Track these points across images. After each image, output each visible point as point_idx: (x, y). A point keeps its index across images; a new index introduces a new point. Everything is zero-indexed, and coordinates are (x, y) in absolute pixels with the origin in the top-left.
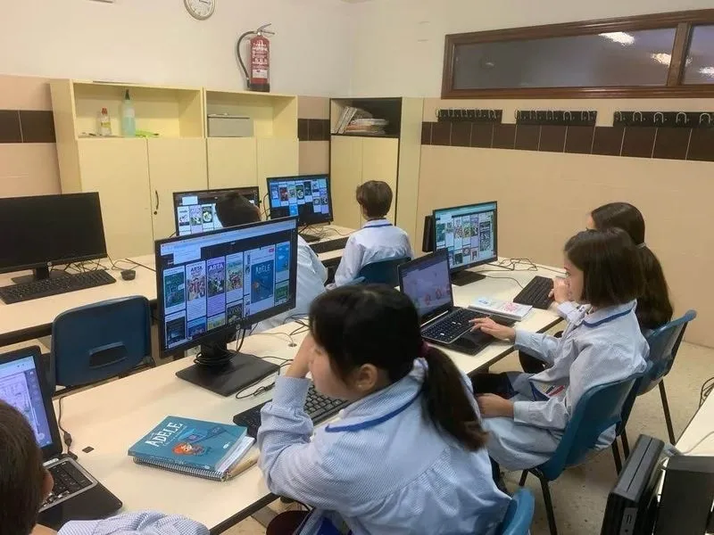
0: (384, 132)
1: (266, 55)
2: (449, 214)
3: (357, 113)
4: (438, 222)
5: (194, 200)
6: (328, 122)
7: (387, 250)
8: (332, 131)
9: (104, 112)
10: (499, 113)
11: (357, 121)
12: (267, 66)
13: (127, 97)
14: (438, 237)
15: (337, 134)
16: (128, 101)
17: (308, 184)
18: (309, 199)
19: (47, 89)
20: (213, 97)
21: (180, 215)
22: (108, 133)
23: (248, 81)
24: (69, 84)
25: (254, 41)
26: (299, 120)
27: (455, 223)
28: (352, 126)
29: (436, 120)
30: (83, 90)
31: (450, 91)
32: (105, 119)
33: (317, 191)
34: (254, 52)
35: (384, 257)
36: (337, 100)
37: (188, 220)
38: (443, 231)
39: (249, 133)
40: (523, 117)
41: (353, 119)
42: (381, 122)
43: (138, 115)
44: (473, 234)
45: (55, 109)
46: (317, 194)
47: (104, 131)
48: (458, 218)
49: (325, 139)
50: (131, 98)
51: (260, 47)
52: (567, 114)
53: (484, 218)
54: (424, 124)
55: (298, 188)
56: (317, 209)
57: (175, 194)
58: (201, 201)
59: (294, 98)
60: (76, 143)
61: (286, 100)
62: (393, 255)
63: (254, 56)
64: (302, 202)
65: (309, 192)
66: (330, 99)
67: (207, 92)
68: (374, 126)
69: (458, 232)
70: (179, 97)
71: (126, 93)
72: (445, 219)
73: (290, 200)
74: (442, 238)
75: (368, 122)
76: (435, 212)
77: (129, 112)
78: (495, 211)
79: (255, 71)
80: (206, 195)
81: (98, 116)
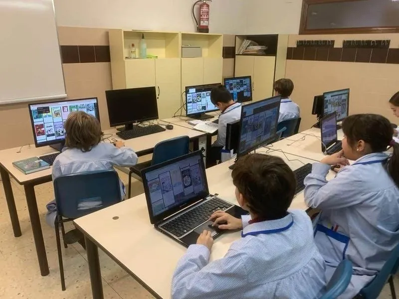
0: (264, 53)
1: (208, 13)
2: (330, 95)
3: (250, 43)
4: (325, 99)
5: (194, 90)
6: (234, 48)
7: (290, 114)
8: (236, 53)
9: (133, 45)
10: (333, 42)
11: (251, 47)
12: (208, 19)
13: (143, 37)
14: (325, 106)
15: (239, 55)
16: (143, 40)
17: (241, 81)
18: (242, 89)
19: (107, 34)
20: (185, 36)
21: (188, 98)
22: (134, 56)
23: (198, 27)
24: (121, 32)
25: (201, 6)
26: (223, 47)
27: (332, 99)
28: (247, 50)
29: (295, 46)
30: (128, 34)
31: (304, 30)
32: (133, 49)
33: (245, 85)
34: (201, 11)
35: (289, 118)
36: (239, 36)
37: (191, 101)
38: (327, 104)
39: (200, 55)
40: (347, 44)
41: (248, 46)
42: (264, 48)
43: (148, 47)
44: (339, 105)
45: (111, 45)
46: (245, 87)
47: (133, 55)
48: (334, 97)
49: (232, 58)
50: (145, 37)
51: (205, 9)
52: (373, 42)
53: (344, 97)
54: (288, 48)
55: (238, 83)
56: (245, 94)
57: (186, 88)
58: (197, 91)
59: (221, 36)
60: (124, 62)
61: (217, 37)
62: (293, 117)
63: (201, 13)
64: (239, 91)
65: (242, 85)
66: (236, 36)
67: (182, 34)
68: (260, 50)
69: (333, 104)
70: (165, 37)
71: (142, 35)
72: (328, 97)
73: (234, 89)
74: (327, 107)
75: (257, 48)
76: (324, 94)
77: (144, 46)
78: (348, 94)
79: (202, 22)
80: (199, 88)
81: (129, 47)
